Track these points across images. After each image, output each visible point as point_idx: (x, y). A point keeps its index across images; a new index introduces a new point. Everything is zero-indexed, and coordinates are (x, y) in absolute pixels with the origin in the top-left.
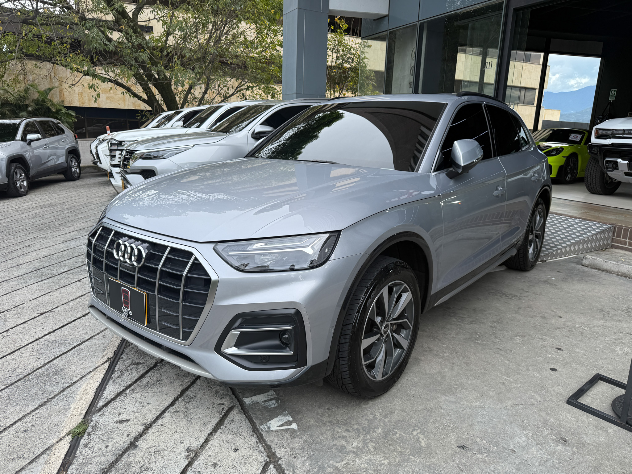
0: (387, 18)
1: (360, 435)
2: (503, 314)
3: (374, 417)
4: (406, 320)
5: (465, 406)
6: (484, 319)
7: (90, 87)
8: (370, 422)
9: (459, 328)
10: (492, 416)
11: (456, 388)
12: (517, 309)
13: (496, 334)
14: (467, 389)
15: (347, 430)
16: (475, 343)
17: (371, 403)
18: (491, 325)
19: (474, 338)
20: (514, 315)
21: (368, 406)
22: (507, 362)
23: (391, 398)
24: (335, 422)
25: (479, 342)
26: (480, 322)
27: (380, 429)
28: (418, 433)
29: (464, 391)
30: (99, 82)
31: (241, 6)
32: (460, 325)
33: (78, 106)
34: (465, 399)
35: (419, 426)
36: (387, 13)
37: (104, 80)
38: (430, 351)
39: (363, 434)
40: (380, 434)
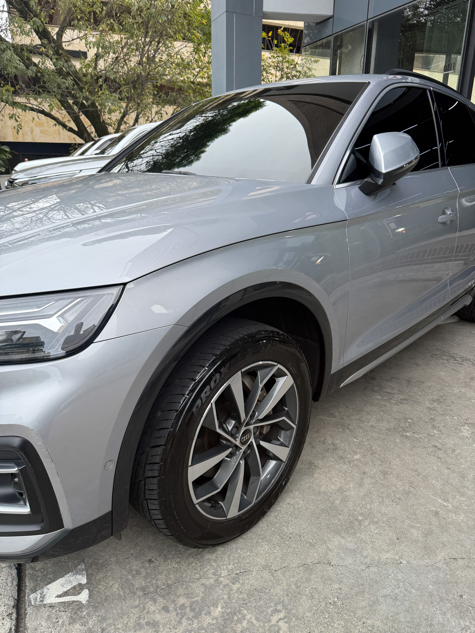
0: (332, 19)
1: (184, 620)
2: (448, 388)
3: (217, 580)
4: (284, 418)
5: (367, 560)
6: (420, 396)
7: (11, 118)
8: (209, 589)
9: (383, 411)
10: (410, 584)
11: (360, 522)
12: (468, 380)
13: (434, 420)
14: (377, 523)
15: (166, 609)
16: (402, 436)
17: (220, 550)
18: (429, 405)
19: (403, 427)
20: (463, 390)
21: (213, 556)
22: (446, 471)
23: (255, 541)
24: (152, 589)
25: (408, 434)
26: (413, 401)
27: (219, 609)
28: (280, 619)
29: (372, 527)
30: (20, 110)
31: (168, 16)
32: (385, 406)
33: (12, 141)
34: (371, 545)
35: (286, 602)
36: (332, 14)
37: (24, 108)
38: (335, 449)
39: (188, 619)
40: (216, 619)
